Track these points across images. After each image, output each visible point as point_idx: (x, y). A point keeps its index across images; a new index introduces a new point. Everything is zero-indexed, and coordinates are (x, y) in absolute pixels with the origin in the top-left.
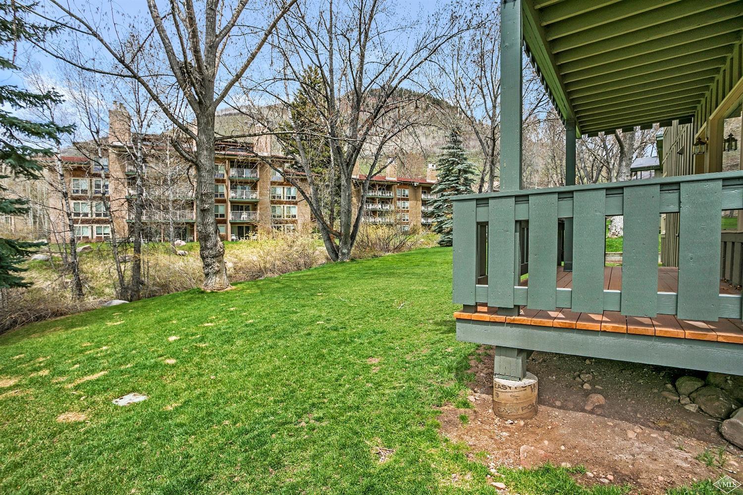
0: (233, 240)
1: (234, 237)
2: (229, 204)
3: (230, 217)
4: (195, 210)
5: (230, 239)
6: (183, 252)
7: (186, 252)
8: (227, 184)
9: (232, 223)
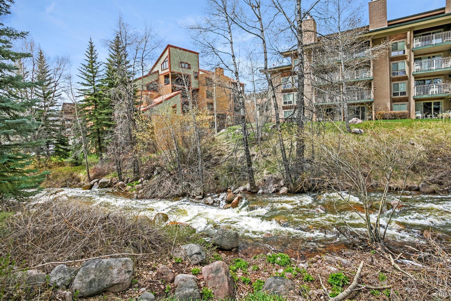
0: (417, 118)
1: (419, 115)
2: (413, 79)
3: (414, 93)
4: (373, 90)
5: (413, 117)
6: (358, 130)
7: (362, 130)
8: (408, 60)
9: (416, 100)
